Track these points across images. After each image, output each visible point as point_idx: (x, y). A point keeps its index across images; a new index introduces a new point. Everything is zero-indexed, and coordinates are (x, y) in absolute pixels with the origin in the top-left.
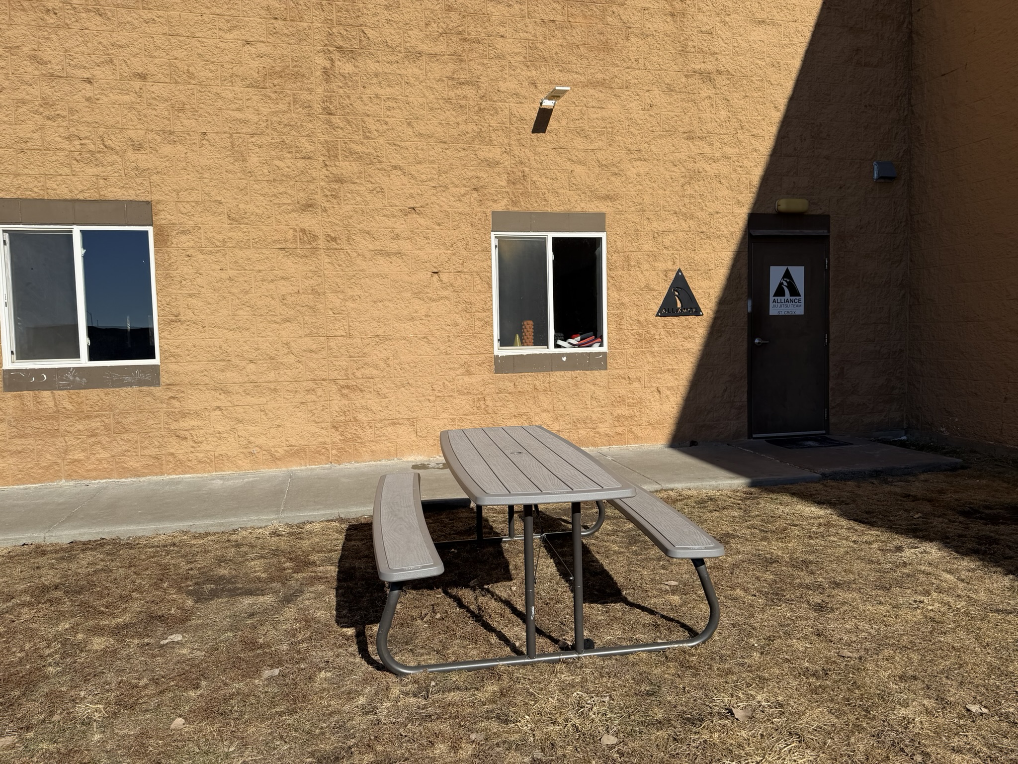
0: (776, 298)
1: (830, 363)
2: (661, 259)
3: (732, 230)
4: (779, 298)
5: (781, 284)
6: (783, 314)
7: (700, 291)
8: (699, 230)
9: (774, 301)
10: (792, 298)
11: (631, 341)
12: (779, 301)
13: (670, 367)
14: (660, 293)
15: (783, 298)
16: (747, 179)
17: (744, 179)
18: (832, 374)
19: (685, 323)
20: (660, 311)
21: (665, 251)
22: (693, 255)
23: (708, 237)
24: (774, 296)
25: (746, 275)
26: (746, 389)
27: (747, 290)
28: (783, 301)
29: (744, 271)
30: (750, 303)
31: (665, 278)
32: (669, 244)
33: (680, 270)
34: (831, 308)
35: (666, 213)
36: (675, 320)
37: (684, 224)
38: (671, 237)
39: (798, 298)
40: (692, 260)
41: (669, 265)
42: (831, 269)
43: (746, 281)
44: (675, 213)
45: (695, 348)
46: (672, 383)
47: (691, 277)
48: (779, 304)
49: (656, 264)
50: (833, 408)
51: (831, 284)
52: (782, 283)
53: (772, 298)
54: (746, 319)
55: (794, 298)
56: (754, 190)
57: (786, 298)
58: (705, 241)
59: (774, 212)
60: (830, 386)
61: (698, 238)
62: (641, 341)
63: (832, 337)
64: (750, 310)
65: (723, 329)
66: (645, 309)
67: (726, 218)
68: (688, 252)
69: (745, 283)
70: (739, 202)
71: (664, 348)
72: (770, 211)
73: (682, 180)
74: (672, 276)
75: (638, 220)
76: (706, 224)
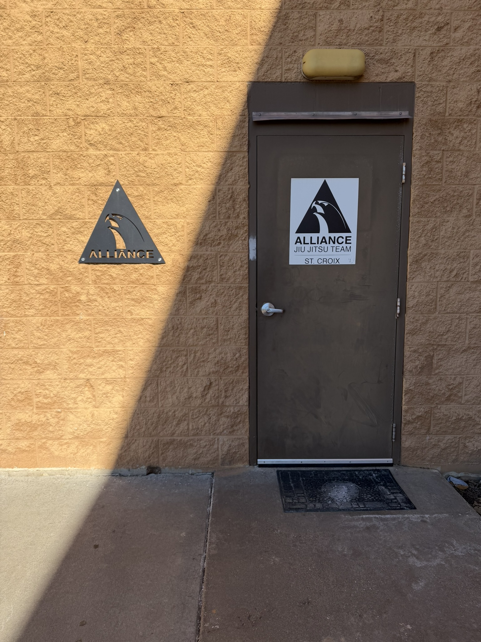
0: (301, 235)
1: (406, 348)
2: (85, 164)
3: (217, 112)
4: (308, 236)
5: (312, 210)
6: (315, 262)
7: (159, 221)
8: (153, 113)
9: (298, 241)
10: (333, 235)
11: (36, 303)
12: (308, 240)
13: (109, 347)
14: (85, 223)
15: (314, 236)
16: (245, 17)
17: (239, 18)
18: (408, 366)
19: (134, 276)
20: (86, 253)
21: (92, 151)
22: (142, 159)
23: (173, 126)
24: (298, 231)
25: (244, 195)
26: (246, 386)
27: (246, 221)
28: (314, 241)
29: (242, 187)
30: (253, 244)
31: (94, 198)
32: (99, 138)
33: (118, 185)
34: (411, 252)
35: (90, 83)
36: (115, 270)
37: (125, 104)
38: (102, 125)
39: (344, 235)
40: (141, 168)
41: (100, 175)
42: (414, 182)
43: (245, 205)
44: (107, 83)
45: (153, 317)
46: (115, 372)
47: (140, 197)
48: (308, 247)
49: (77, 174)
50: (409, 422)
51: (414, 210)
52: (315, 209)
53: (293, 236)
54: (244, 271)
55: (337, 235)
56: (261, 38)
57: (320, 235)
58: (167, 134)
59: (300, 78)
60: (405, 386)
61: (152, 128)
62: (55, 303)
63: (410, 303)
64: (253, 255)
65: (204, 287)
66: (60, 250)
67: (206, 92)
68: (134, 153)
69: (243, 209)
70: (229, 61)
71: (99, 317)
72: (292, 76)
73: (119, 23)
74: (105, 194)
75: (37, 97)
76: (165, 102)
